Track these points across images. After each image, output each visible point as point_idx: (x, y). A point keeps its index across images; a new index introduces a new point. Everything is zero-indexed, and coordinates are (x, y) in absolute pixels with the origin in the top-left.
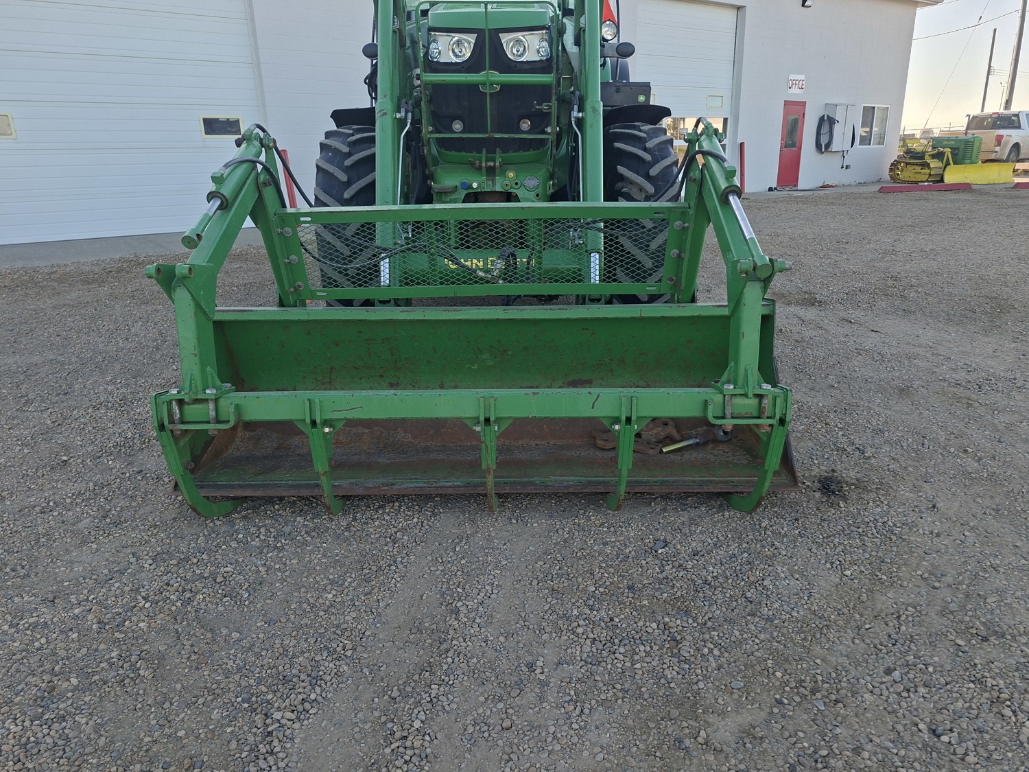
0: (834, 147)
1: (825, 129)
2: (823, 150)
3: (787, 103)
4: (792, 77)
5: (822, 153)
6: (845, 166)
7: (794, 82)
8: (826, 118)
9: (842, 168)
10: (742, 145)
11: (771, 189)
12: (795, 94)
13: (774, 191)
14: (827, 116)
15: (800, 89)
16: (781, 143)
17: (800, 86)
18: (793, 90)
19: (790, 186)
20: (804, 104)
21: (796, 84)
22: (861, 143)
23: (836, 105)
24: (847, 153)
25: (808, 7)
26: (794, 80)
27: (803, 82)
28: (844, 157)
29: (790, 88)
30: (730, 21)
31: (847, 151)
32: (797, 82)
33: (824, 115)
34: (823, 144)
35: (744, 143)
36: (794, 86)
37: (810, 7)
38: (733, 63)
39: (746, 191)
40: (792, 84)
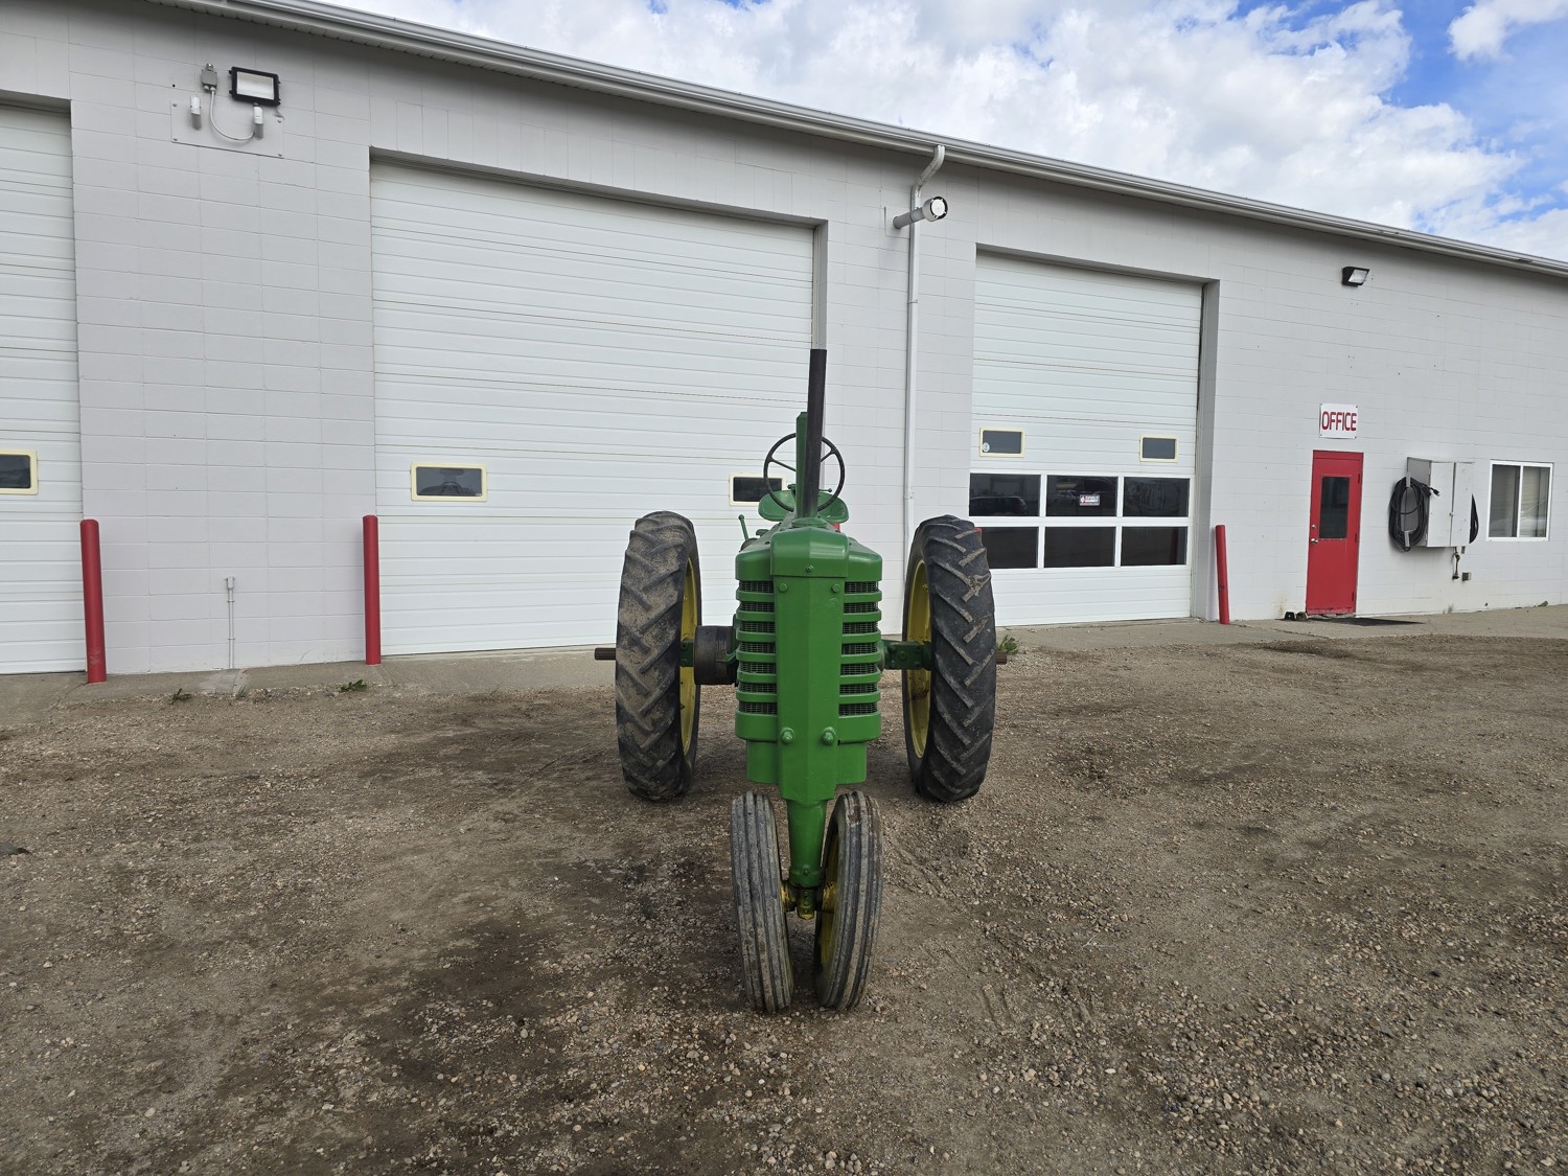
0: (1433, 538)
1: (1410, 505)
2: (1408, 544)
3: (1320, 457)
4: (1328, 407)
5: (1406, 550)
6: (1460, 575)
7: (1334, 417)
8: (1408, 484)
9: (1455, 577)
10: (1220, 531)
11: (1290, 617)
12: (1337, 440)
13: (1297, 620)
14: (1412, 480)
15: (1348, 429)
16: (1311, 528)
17: (1349, 425)
18: (1333, 432)
19: (1338, 608)
20: (1357, 459)
21: (1339, 421)
22: (1493, 533)
23: (1431, 462)
24: (1463, 552)
25: (1355, 285)
26: (1333, 413)
27: (1355, 418)
28: (1455, 559)
29: (1325, 428)
30: (1187, 305)
31: (1463, 548)
32: (1340, 418)
33: (1404, 479)
34: (1407, 533)
35: (1224, 526)
36: (1334, 424)
37: (1361, 284)
38: (1196, 380)
39: (1233, 616)
40: (1329, 421)
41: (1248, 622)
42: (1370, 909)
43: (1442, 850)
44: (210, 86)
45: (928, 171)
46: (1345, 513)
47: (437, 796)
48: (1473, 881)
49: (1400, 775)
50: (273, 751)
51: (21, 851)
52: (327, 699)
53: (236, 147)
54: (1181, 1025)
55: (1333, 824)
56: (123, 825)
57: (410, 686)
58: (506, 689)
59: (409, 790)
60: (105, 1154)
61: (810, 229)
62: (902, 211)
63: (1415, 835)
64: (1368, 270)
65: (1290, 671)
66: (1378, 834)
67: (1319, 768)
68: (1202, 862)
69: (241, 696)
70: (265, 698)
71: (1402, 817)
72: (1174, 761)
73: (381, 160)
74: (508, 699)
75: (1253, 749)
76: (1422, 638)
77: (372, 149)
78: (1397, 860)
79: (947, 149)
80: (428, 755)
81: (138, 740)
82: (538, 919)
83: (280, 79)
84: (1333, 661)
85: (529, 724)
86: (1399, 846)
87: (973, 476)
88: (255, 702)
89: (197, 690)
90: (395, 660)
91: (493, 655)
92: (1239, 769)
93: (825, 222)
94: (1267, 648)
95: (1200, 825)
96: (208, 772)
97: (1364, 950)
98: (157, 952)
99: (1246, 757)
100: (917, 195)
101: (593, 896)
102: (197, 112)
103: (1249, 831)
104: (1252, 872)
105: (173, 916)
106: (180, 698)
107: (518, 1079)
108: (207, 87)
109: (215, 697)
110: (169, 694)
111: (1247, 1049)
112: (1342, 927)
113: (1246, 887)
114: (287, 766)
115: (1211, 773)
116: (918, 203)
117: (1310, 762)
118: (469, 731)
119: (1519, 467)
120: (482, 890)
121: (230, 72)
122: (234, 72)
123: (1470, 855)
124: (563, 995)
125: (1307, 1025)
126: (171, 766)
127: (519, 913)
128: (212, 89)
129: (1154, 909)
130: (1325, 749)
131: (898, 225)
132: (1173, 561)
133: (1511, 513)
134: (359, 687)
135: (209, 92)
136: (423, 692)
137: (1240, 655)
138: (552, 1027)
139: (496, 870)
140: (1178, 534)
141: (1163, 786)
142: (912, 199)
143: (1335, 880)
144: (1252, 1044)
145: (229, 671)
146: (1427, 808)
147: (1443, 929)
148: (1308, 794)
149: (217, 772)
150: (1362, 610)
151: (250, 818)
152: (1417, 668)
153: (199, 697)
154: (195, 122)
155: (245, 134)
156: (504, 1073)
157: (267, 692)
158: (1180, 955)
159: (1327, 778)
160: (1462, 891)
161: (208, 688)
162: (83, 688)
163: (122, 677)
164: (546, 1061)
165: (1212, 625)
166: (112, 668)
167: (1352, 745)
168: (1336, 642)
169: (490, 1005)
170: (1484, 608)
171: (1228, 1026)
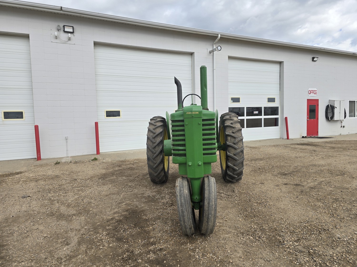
0: (336, 118)
1: (330, 111)
2: (330, 120)
3: (308, 100)
4: (310, 89)
5: (330, 121)
6: (342, 126)
7: (312, 91)
8: (329, 106)
9: (341, 127)
10: (286, 118)
11: (303, 137)
12: (313, 97)
13: (305, 138)
14: (330, 105)
15: (315, 94)
16: (307, 117)
17: (315, 93)
18: (311, 95)
19: (314, 135)
20: (317, 100)
21: (313, 92)
22: (350, 116)
23: (334, 101)
24: (343, 121)
25: (315, 61)
26: (311, 90)
27: (316, 91)
28: (341, 123)
29: (309, 94)
30: (276, 68)
31: (343, 120)
32: (313, 91)
33: (329, 105)
34: (330, 117)
35: (287, 117)
36: (312, 93)
37: (316, 61)
38: (279, 84)
39: (290, 138)
40: (310, 92)
41: (293, 139)
42: (325, 201)
43: (341, 188)
44: (59, 29)
45: (217, 40)
46: (315, 113)
47: (116, 182)
48: (348, 194)
49: (331, 172)
50: (79, 174)
51: (29, 196)
52: (89, 162)
53: (65, 43)
54: (284, 227)
55: (316, 183)
56: (50, 191)
57: (107, 159)
58: (128, 159)
59: (110, 181)
60: (56, 258)
61: (190, 54)
62: (211, 49)
63: (335, 185)
64: (318, 58)
65: (304, 149)
66: (326, 185)
67: (312, 171)
68: (287, 192)
69: (71, 162)
70: (76, 163)
71: (332, 181)
72: (279, 170)
73: (96, 44)
74: (128, 161)
75: (297, 167)
76: (334, 141)
77: (94, 41)
78: (331, 190)
79: (221, 35)
80: (113, 174)
81: (50, 173)
82: (141, 208)
83: (74, 27)
84: (314, 147)
85: (134, 166)
86: (331, 187)
87: (229, 108)
88: (74, 164)
89: (61, 161)
90: (103, 153)
91: (124, 152)
92: (293, 172)
93: (194, 53)
94: (298, 144)
95: (286, 184)
96: (66, 179)
97: (324, 210)
98: (61, 217)
99: (295, 169)
100: (214, 45)
101: (152, 203)
102: (57, 35)
103: (297, 185)
104: (298, 194)
105: (63, 209)
106: (57, 163)
107: (141, 241)
108: (58, 30)
109: (65, 163)
110: (55, 162)
111: (299, 232)
112: (319, 205)
113: (297, 197)
114: (83, 177)
115: (287, 173)
116: (215, 47)
117: (310, 170)
118: (121, 168)
119: (355, 101)
120: (128, 202)
121: (63, 26)
122: (64, 26)
123: (348, 189)
124: (148, 223)
125: (312, 226)
126: (58, 178)
127: (137, 207)
128: (59, 30)
129: (276, 202)
130: (313, 167)
131: (210, 53)
132: (276, 126)
133: (354, 112)
134: (95, 159)
135: (59, 31)
136: (110, 160)
137: (292, 146)
138: (147, 230)
139: (131, 198)
140: (276, 119)
141: (277, 176)
142: (213, 46)
143: (317, 195)
144: (300, 230)
145: (67, 157)
146: (337, 179)
147: (342, 205)
148: (310, 176)
149: (68, 179)
150: (320, 135)
151: (76, 188)
152: (334, 148)
153: (62, 163)
154: (56, 38)
155: (67, 40)
156: (138, 240)
157: (76, 161)
158: (283, 212)
159: (314, 173)
160: (346, 197)
161: (63, 161)
162: (36, 162)
163: (44, 159)
164: (147, 237)
165: (285, 140)
166: (42, 157)
167: (319, 166)
168: (314, 142)
169: (133, 226)
170: (348, 134)
171: (295, 227)
